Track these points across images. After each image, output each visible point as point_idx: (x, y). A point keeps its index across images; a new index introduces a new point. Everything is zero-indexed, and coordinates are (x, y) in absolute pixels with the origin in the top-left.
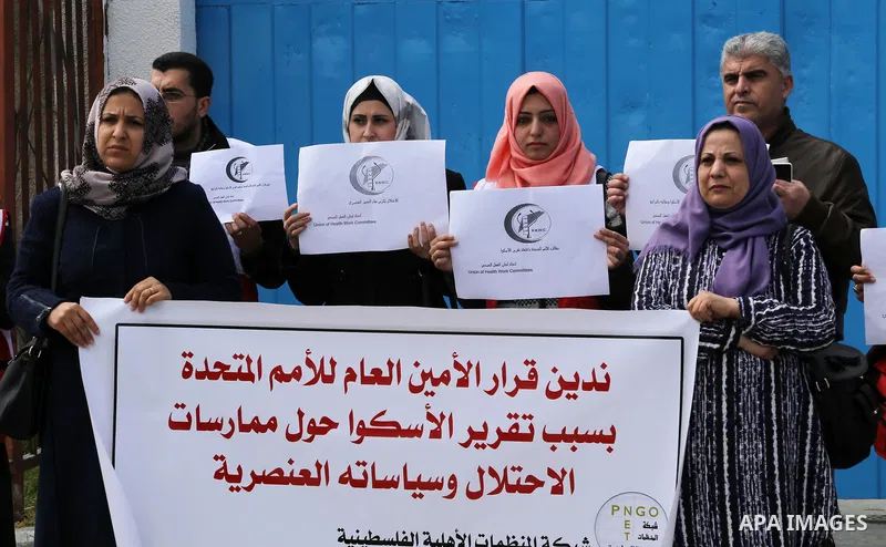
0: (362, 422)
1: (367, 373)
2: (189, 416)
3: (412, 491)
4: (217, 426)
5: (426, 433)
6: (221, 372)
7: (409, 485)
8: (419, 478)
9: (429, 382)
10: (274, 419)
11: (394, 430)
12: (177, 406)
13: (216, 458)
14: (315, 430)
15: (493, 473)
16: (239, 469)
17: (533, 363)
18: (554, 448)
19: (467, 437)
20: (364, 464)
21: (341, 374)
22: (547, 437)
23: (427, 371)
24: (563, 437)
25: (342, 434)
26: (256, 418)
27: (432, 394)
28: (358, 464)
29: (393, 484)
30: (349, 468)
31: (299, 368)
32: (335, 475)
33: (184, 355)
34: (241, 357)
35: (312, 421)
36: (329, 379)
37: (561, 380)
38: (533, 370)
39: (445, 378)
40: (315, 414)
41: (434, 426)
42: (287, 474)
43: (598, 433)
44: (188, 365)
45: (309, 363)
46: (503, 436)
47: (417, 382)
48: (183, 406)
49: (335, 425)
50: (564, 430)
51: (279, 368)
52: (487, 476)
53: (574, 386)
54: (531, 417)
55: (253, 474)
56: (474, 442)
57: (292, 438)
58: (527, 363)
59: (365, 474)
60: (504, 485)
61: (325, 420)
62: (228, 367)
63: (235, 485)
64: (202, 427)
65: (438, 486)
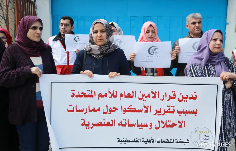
0: (125, 108)
1: (126, 95)
2: (73, 108)
3: (139, 127)
4: (82, 111)
5: (143, 111)
6: (84, 95)
7: (138, 126)
8: (141, 123)
9: (144, 97)
10: (99, 108)
11: (134, 110)
12: (70, 105)
13: (82, 120)
14: (111, 111)
15: (162, 122)
16: (89, 123)
17: (174, 92)
18: (180, 115)
19: (155, 112)
20: (126, 120)
21: (119, 95)
22: (178, 112)
23: (144, 94)
24: (183, 112)
25: (119, 112)
26: (94, 108)
27: (145, 100)
28: (124, 120)
29: (134, 125)
30: (121, 121)
31: (106, 93)
32: (117, 123)
33: (72, 90)
34: (89, 91)
35: (111, 108)
36: (115, 97)
37: (182, 97)
38: (174, 94)
39: (149, 96)
40: (111, 106)
41: (146, 109)
42: (103, 123)
43: (192, 111)
44: (73, 93)
45: (109, 92)
46: (166, 112)
47: (141, 97)
48: (72, 105)
49: (117, 109)
50: (183, 110)
51: (101, 94)
52: (161, 123)
53: (186, 98)
54: (174, 107)
55: (93, 124)
56: (157, 114)
57: (104, 113)
58: (172, 92)
59: (126, 123)
60: (166, 126)
61: (114, 108)
62: (85, 94)
63: (87, 127)
64: (77, 111)
65: (147, 126)
